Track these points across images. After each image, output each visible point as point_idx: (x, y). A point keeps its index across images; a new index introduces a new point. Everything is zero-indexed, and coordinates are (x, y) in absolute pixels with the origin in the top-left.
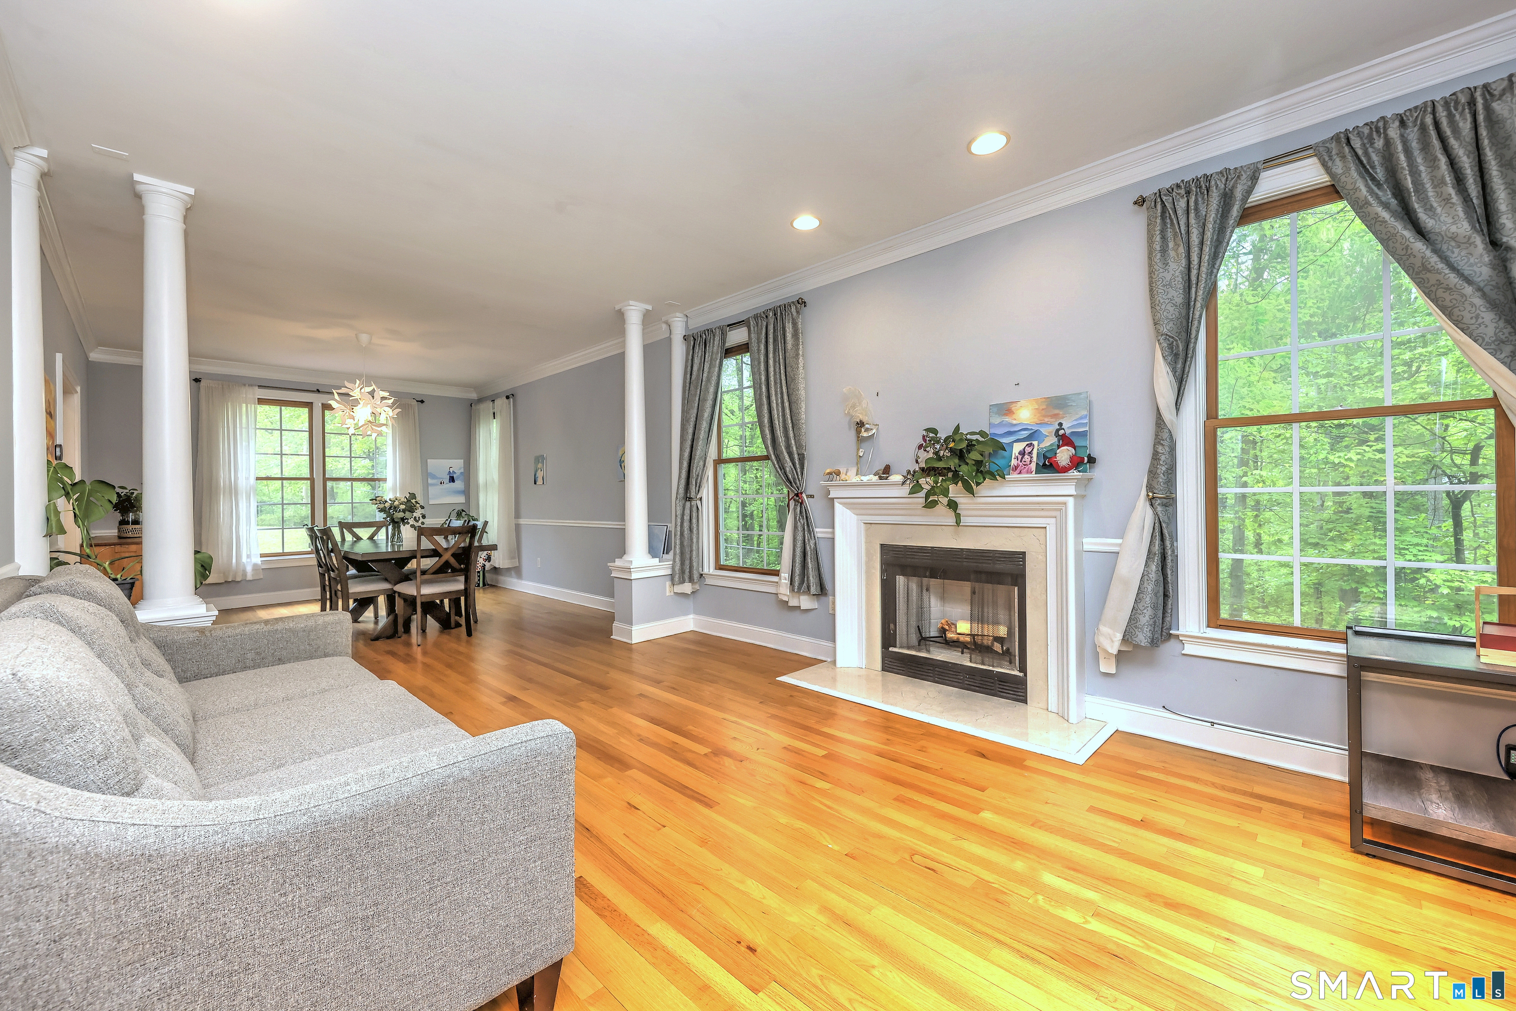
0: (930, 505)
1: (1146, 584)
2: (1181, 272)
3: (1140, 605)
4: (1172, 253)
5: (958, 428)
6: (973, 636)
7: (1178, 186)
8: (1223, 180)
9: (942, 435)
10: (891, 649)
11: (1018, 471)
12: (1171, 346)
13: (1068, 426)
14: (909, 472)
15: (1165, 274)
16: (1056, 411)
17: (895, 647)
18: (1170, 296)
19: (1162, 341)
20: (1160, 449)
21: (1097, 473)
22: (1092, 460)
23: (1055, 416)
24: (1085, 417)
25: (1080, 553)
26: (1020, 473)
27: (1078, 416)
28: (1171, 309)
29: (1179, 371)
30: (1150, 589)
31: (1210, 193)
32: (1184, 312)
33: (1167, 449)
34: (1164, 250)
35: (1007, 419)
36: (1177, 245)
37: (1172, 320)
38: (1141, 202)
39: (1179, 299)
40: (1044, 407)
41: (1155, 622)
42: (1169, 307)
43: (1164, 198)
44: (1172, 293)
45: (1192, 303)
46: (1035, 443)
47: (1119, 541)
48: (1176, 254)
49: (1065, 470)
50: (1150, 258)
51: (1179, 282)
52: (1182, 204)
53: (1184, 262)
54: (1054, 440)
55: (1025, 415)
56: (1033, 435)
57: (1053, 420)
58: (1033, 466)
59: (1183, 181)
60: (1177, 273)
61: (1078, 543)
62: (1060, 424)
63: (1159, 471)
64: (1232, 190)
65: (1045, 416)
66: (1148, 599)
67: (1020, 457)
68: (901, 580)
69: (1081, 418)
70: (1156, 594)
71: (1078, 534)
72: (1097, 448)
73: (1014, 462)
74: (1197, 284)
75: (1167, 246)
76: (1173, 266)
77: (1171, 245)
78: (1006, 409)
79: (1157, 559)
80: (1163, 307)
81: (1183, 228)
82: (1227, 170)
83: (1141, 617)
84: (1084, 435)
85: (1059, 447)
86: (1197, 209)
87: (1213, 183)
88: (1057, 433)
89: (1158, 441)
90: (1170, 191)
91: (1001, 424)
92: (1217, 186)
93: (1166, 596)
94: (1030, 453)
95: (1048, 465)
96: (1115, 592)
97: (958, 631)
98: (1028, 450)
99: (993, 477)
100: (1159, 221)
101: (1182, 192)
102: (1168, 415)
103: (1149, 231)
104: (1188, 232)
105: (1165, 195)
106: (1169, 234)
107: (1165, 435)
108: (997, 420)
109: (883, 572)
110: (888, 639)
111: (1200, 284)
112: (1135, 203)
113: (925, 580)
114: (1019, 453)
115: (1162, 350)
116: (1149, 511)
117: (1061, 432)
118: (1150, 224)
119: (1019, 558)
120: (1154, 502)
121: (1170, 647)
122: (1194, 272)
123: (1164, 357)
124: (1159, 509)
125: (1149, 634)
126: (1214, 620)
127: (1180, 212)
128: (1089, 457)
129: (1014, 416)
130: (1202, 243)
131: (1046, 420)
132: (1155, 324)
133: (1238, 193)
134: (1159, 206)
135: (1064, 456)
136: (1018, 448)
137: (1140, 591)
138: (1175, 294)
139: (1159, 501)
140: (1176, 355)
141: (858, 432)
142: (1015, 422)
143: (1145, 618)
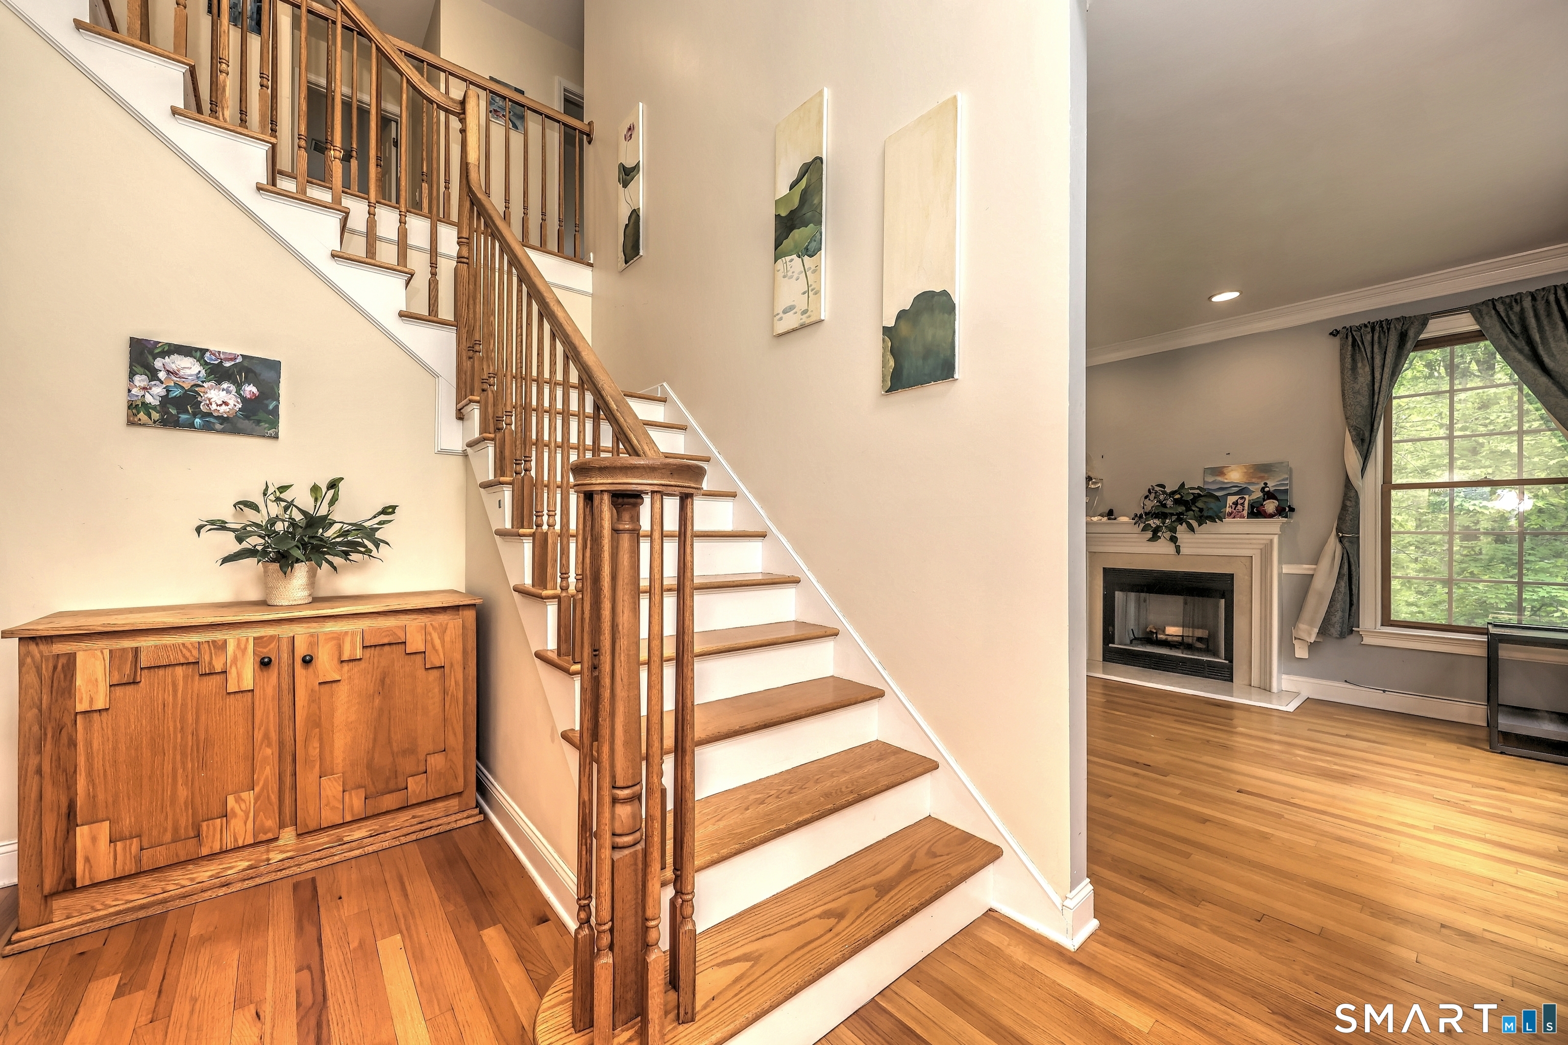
0: (1155, 538)
1: (1336, 595)
2: (1367, 384)
3: (1332, 610)
4: (1360, 371)
5: (1183, 485)
6: (1182, 636)
7: (1366, 326)
8: (1401, 325)
9: (1168, 490)
10: (1110, 645)
11: (1232, 516)
12: (1358, 434)
13: (1272, 485)
14: (1136, 515)
15: (1355, 385)
16: (1262, 475)
17: (1114, 643)
18: (1358, 400)
19: (1352, 430)
20: (1348, 503)
21: (1296, 517)
22: (1292, 510)
23: (1262, 478)
24: (1286, 479)
25: (1280, 574)
26: (1234, 518)
27: (1281, 479)
28: (1360, 409)
29: (1365, 452)
30: (1340, 598)
31: (1390, 332)
32: (1369, 412)
33: (1354, 503)
34: (1354, 368)
35: (1219, 479)
36: (1364, 365)
37: (1360, 416)
38: (1334, 334)
39: (1366, 402)
40: (1252, 471)
41: (1343, 621)
42: (1358, 408)
43: (1354, 333)
44: (1360, 398)
45: (1375, 406)
46: (1246, 497)
47: (1314, 566)
48: (1364, 371)
49: (1271, 516)
50: (1342, 372)
51: (1365, 391)
52: (1368, 338)
53: (1369, 378)
54: (1261, 494)
55: (1235, 476)
56: (1242, 491)
57: (1259, 480)
58: (1245, 513)
59: (1369, 322)
60: (1364, 385)
61: (1280, 568)
62: (1266, 484)
63: (1347, 518)
64: (1406, 331)
65: (1253, 478)
66: (1338, 605)
67: (1234, 506)
68: (1118, 595)
69: (1283, 480)
70: (1344, 603)
71: (1280, 562)
72: (1295, 500)
73: (1228, 510)
74: (1379, 393)
75: (1357, 366)
76: (1361, 379)
77: (1360, 365)
78: (1219, 471)
79: (1346, 578)
80: (1353, 407)
81: (1369, 355)
82: (1404, 318)
83: (1333, 618)
84: (1286, 492)
85: (1264, 500)
86: (1379, 342)
87: (1392, 326)
88: (1263, 490)
89: (1346, 497)
90: (1359, 328)
91: (1214, 482)
92: (1395, 328)
93: (1351, 604)
94: (1242, 504)
95: (1256, 512)
96: (1311, 601)
97: (1167, 633)
98: (1240, 501)
99: (1213, 519)
100: (1350, 348)
101: (1369, 329)
102: (1356, 482)
103: (1341, 354)
104: (1373, 358)
105: (1355, 331)
106: (1358, 357)
107: (1352, 494)
108: (1210, 479)
109: (1105, 588)
110: (1108, 637)
111: (1381, 393)
112: (1331, 334)
113: (1143, 595)
114: (1233, 503)
115: (1352, 436)
116: (1339, 547)
117: (1267, 489)
118: (1342, 348)
119: (1229, 578)
120: (1342, 539)
121: (1351, 639)
122: (1377, 385)
123: (1353, 441)
124: (1347, 544)
125: (1339, 629)
126: (1387, 621)
127: (1366, 344)
128: (1289, 507)
129: (1226, 477)
130: (1383, 366)
131: (1254, 480)
132: (1347, 419)
133: (1411, 333)
134: (1350, 338)
135: (1270, 506)
136: (1231, 500)
137: (1332, 600)
138: (1363, 399)
139: (1346, 539)
140: (1363, 440)
141: (1087, 484)
142: (1226, 481)
143: (1337, 618)
